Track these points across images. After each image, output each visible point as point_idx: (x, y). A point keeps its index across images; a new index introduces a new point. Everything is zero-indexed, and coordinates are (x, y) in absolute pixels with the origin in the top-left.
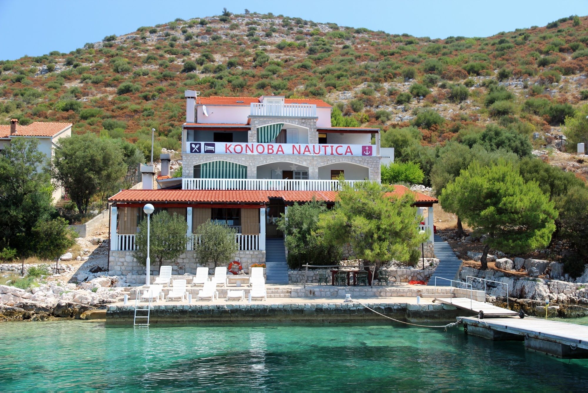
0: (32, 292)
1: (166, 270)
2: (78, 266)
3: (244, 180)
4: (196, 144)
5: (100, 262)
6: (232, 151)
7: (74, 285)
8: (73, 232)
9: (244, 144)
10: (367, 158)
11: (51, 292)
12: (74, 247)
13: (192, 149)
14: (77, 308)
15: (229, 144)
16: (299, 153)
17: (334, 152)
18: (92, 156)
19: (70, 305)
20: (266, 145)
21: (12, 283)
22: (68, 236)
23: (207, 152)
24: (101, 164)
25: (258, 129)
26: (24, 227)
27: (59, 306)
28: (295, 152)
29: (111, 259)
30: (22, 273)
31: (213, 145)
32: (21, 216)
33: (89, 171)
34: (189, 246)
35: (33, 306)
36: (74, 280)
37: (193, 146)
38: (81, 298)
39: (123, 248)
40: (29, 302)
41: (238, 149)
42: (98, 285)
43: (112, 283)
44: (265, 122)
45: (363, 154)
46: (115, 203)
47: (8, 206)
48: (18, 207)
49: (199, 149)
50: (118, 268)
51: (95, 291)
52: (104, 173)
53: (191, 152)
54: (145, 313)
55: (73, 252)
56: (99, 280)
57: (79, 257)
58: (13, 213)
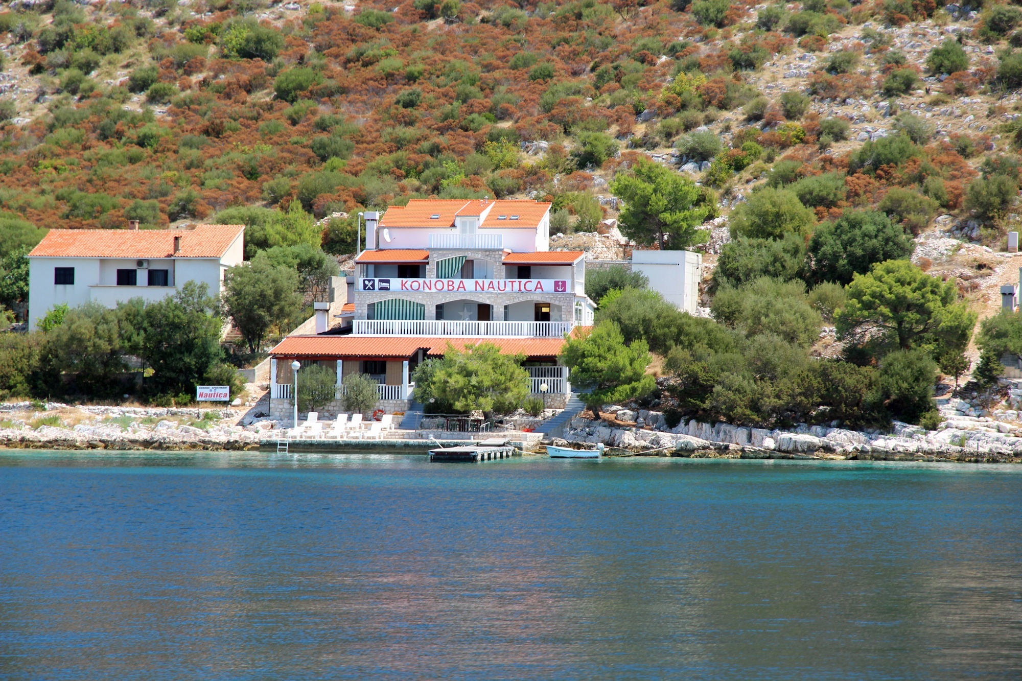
0: (207, 432)
1: (312, 416)
2: (245, 412)
3: (422, 321)
4: (369, 281)
5: (264, 409)
6: (409, 287)
7: (241, 427)
8: (242, 378)
9: (421, 280)
10: (559, 295)
11: (222, 432)
12: (243, 393)
13: (365, 286)
14: (242, 444)
15: (405, 280)
16: (483, 289)
17: (522, 288)
18: (262, 291)
19: (236, 442)
20: (445, 281)
21: (192, 425)
22: (237, 382)
23: (381, 289)
24: (272, 299)
25: (438, 263)
26: (197, 373)
27: (229, 442)
28: (478, 288)
29: (272, 405)
30: (198, 417)
31: (388, 282)
32: (193, 363)
33: (259, 308)
34: (338, 396)
35: (209, 442)
36: (241, 424)
37: (367, 282)
38: (245, 437)
39: (282, 397)
40: (207, 439)
41: (415, 285)
42: (260, 428)
43: (272, 427)
44: (444, 255)
45: (556, 290)
46: (275, 356)
47: (182, 353)
48: (190, 353)
49: (373, 285)
50: (277, 414)
51: (257, 432)
52: (276, 309)
53: (364, 289)
54: (284, 445)
55: (241, 397)
56: (260, 423)
57: (247, 403)
58: (187, 360)
